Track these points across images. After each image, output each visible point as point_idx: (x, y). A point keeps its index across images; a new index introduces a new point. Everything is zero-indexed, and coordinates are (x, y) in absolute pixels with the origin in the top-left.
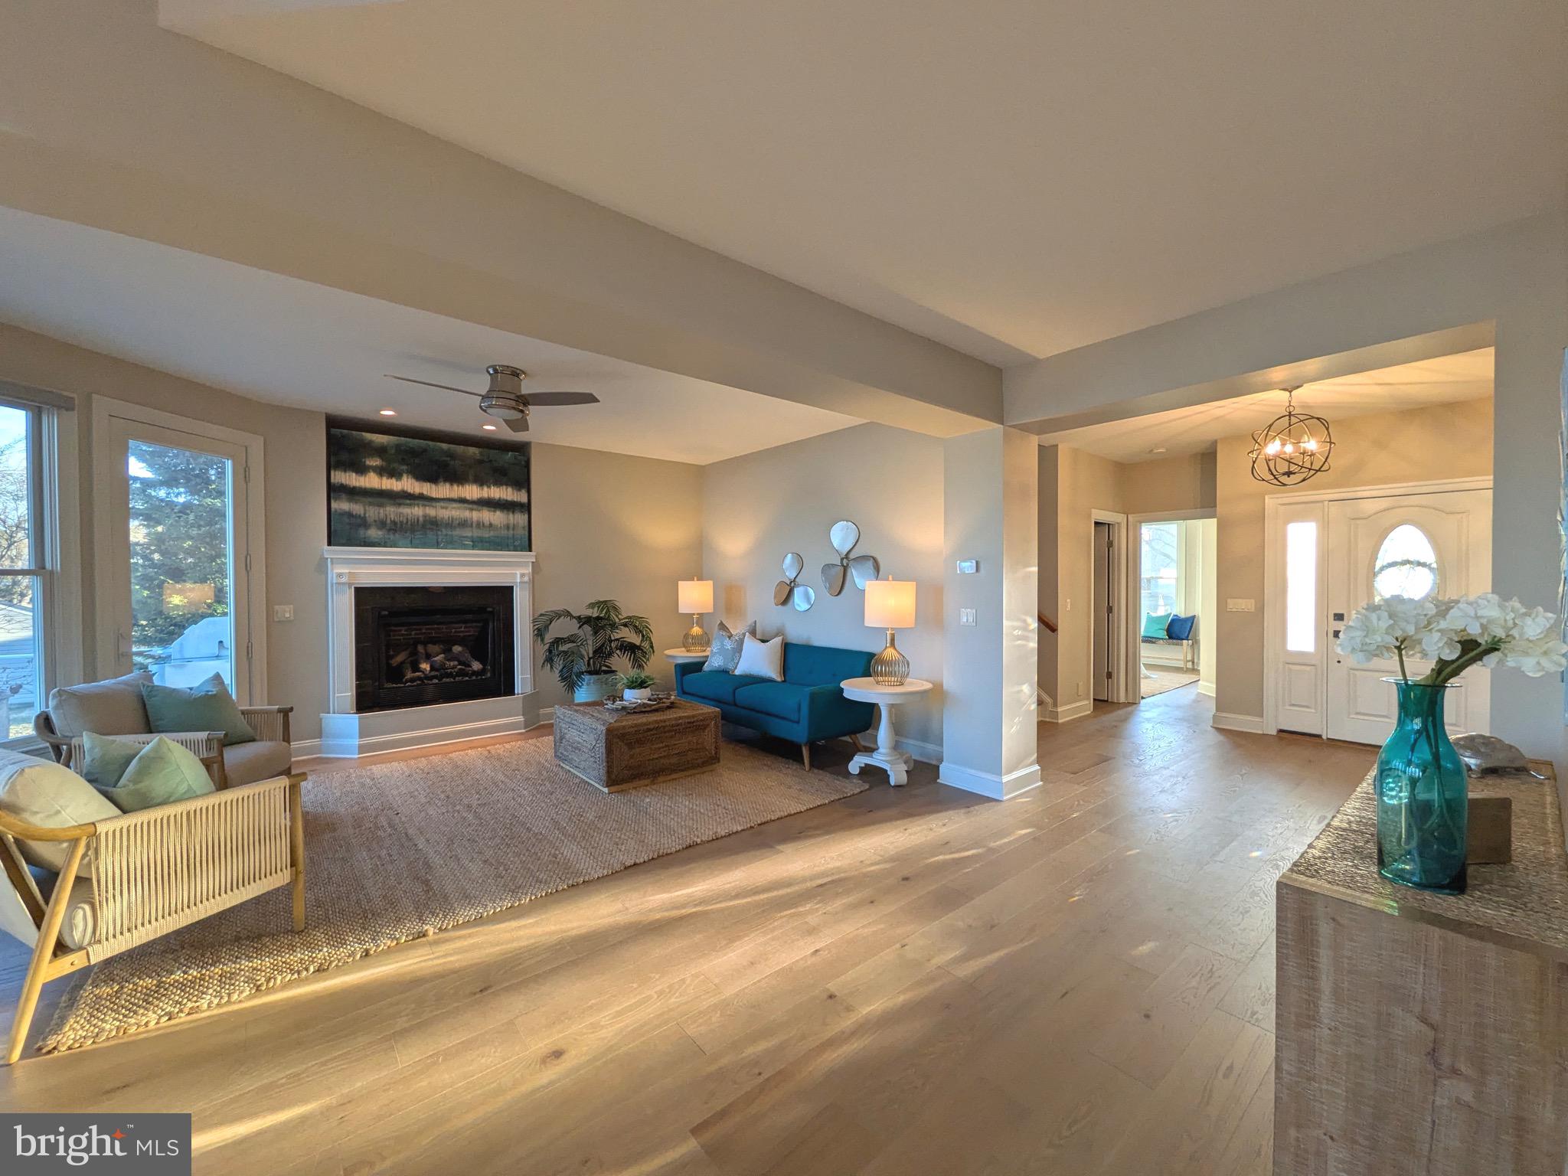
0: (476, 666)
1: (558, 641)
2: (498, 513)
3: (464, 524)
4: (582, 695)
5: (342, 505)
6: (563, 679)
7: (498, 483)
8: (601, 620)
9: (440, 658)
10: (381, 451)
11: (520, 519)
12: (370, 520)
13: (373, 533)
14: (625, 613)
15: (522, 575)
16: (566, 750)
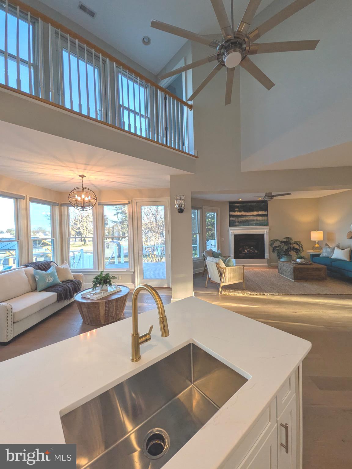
0: (256, 251)
1: (275, 247)
2: (261, 217)
3: (254, 220)
4: (282, 260)
5: (232, 219)
6: (278, 256)
7: (261, 211)
8: (287, 242)
9: (249, 249)
10: (238, 207)
11: (266, 218)
12: (236, 221)
13: (237, 224)
14: (294, 241)
15: (267, 231)
16: (282, 271)
